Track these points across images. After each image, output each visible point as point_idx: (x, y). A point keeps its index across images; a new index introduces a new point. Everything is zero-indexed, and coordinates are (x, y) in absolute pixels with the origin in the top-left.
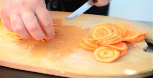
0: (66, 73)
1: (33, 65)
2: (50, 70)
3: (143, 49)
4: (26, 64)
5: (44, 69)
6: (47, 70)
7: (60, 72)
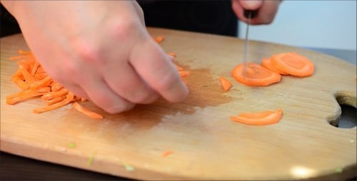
0: (137, 170)
1: (62, 149)
2: (101, 163)
3: (328, 118)
4: (46, 146)
5: (87, 159)
6: (93, 162)
7: (123, 167)
